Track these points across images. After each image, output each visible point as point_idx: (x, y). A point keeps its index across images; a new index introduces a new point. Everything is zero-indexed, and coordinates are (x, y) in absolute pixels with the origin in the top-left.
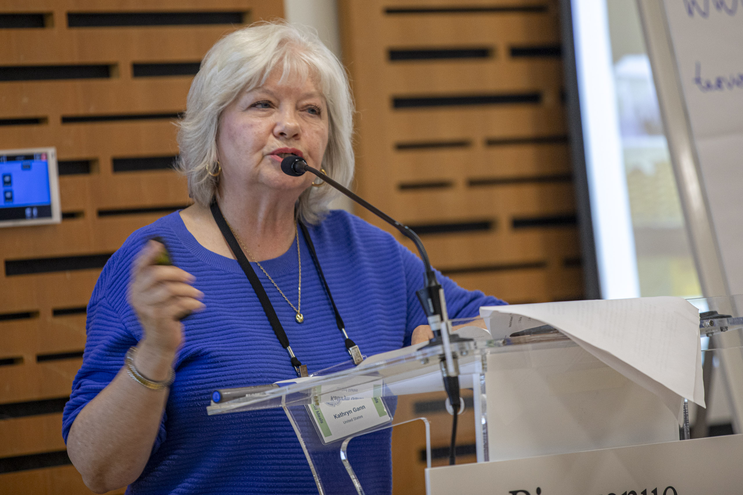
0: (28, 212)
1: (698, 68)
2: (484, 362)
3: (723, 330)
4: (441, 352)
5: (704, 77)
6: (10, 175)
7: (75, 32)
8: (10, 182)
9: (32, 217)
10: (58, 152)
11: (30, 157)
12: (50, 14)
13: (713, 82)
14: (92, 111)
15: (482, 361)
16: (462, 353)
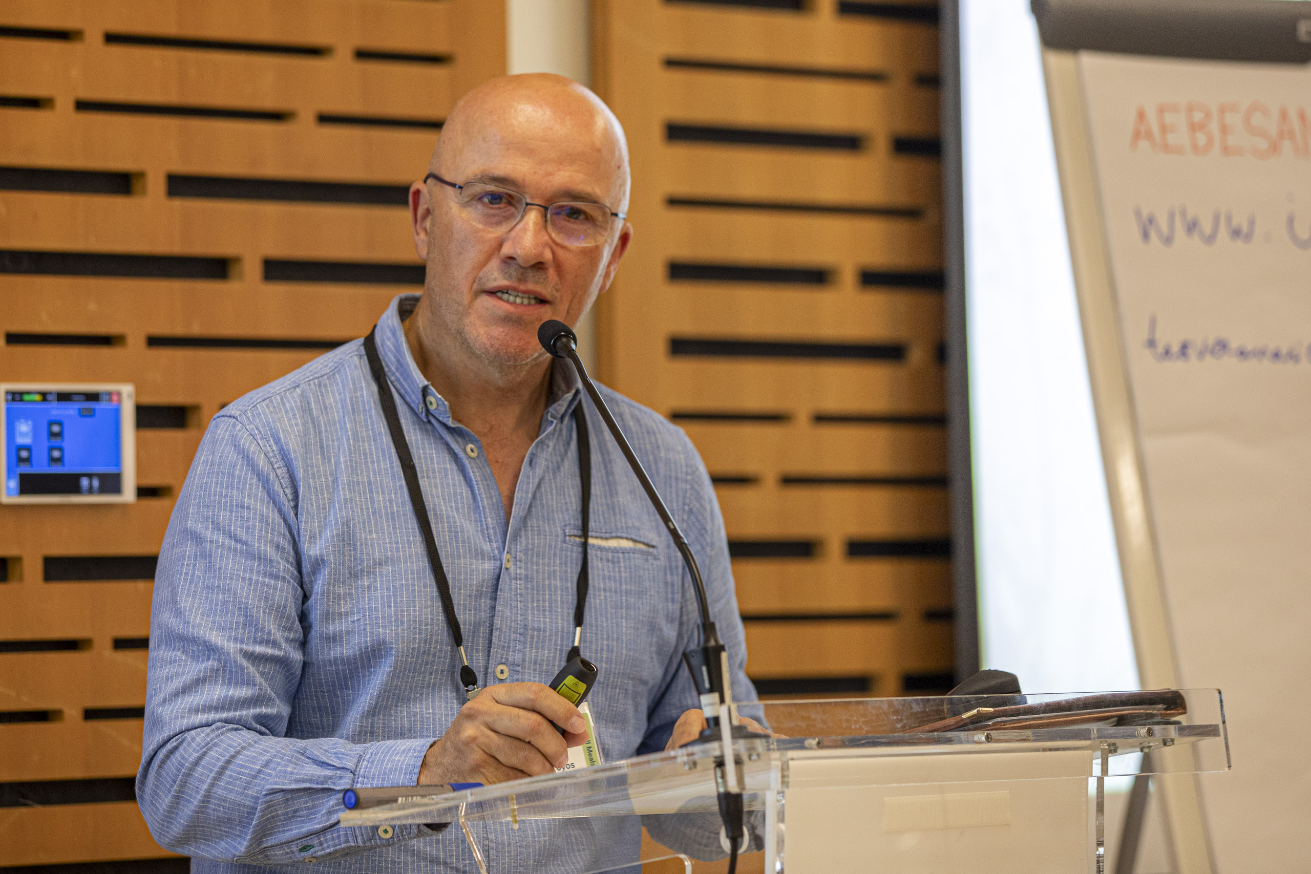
0: (85, 482)
1: (1153, 323)
2: (785, 773)
3: (1168, 744)
4: (717, 753)
5: (1162, 339)
6: (60, 423)
7: (178, 204)
8: (59, 435)
9: (91, 491)
10: (138, 391)
11: (93, 397)
12: (141, 175)
13: (1175, 348)
14: (196, 330)
15: (783, 770)
16: (750, 756)
